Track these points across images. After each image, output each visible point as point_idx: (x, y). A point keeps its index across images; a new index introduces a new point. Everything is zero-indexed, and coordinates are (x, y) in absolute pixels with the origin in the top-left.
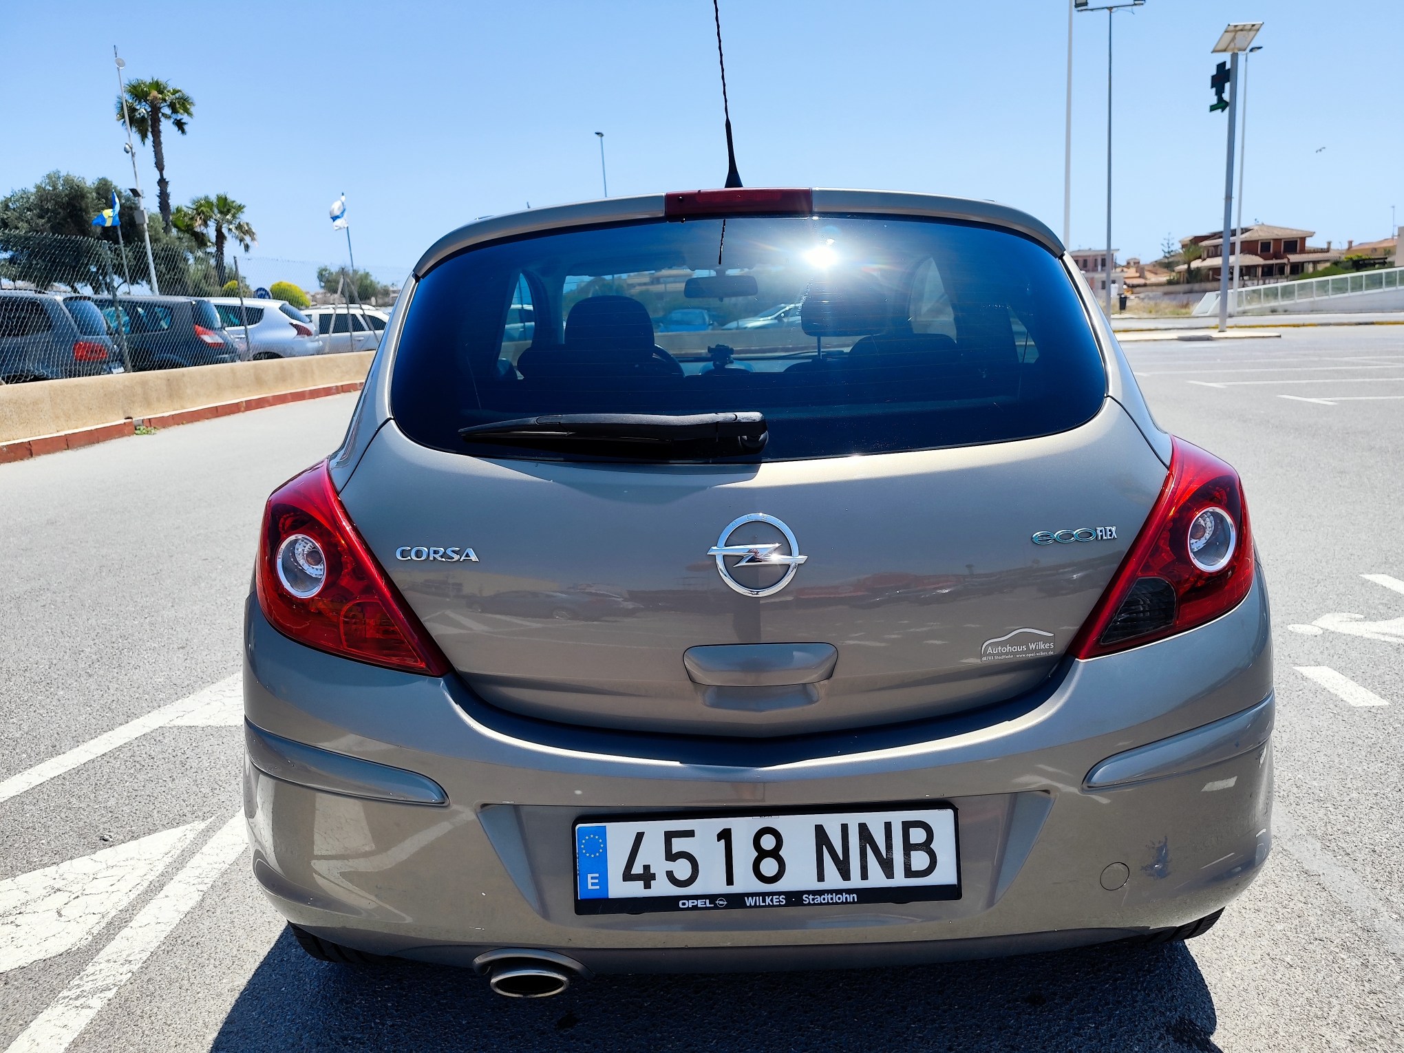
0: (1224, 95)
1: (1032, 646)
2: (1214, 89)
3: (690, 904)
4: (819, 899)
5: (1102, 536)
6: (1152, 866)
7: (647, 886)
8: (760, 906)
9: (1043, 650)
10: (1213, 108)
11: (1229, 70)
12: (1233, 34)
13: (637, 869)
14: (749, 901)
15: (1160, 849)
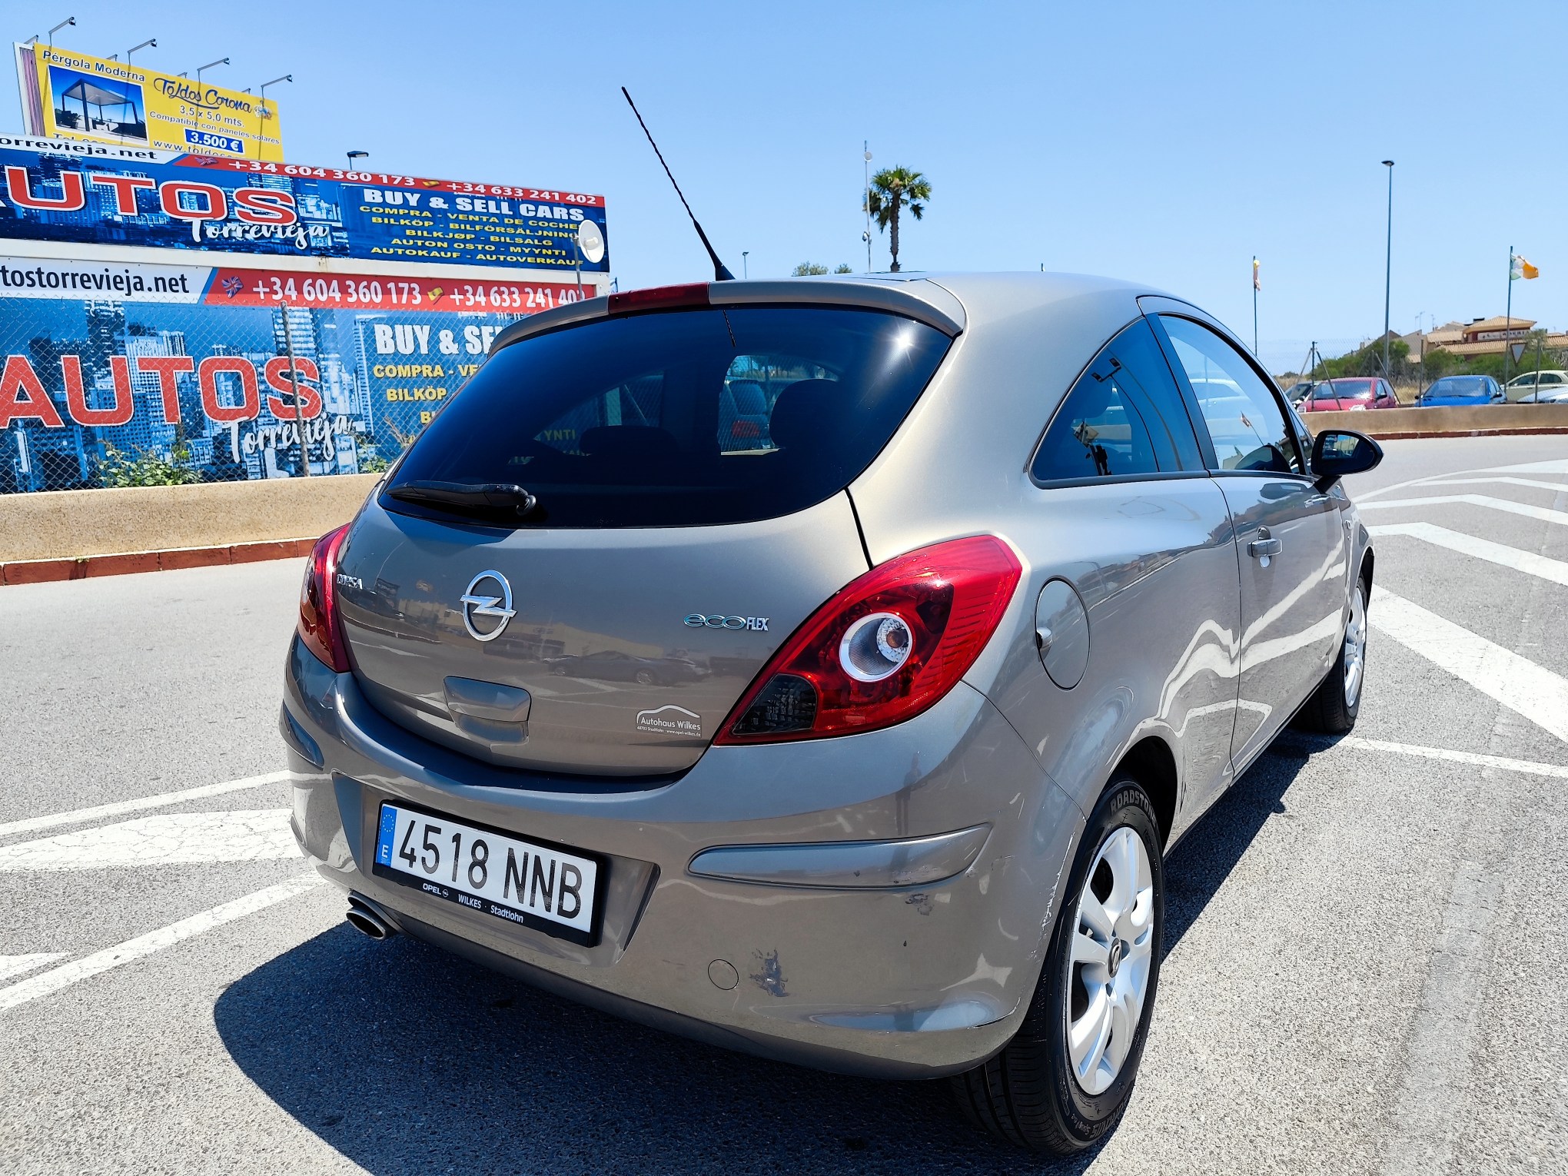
1: (680, 724)
3: (429, 887)
4: (500, 912)
5: (750, 626)
6: (763, 979)
7: (411, 865)
8: (466, 905)
9: (692, 731)
13: (408, 851)
14: (461, 898)
15: (769, 962)
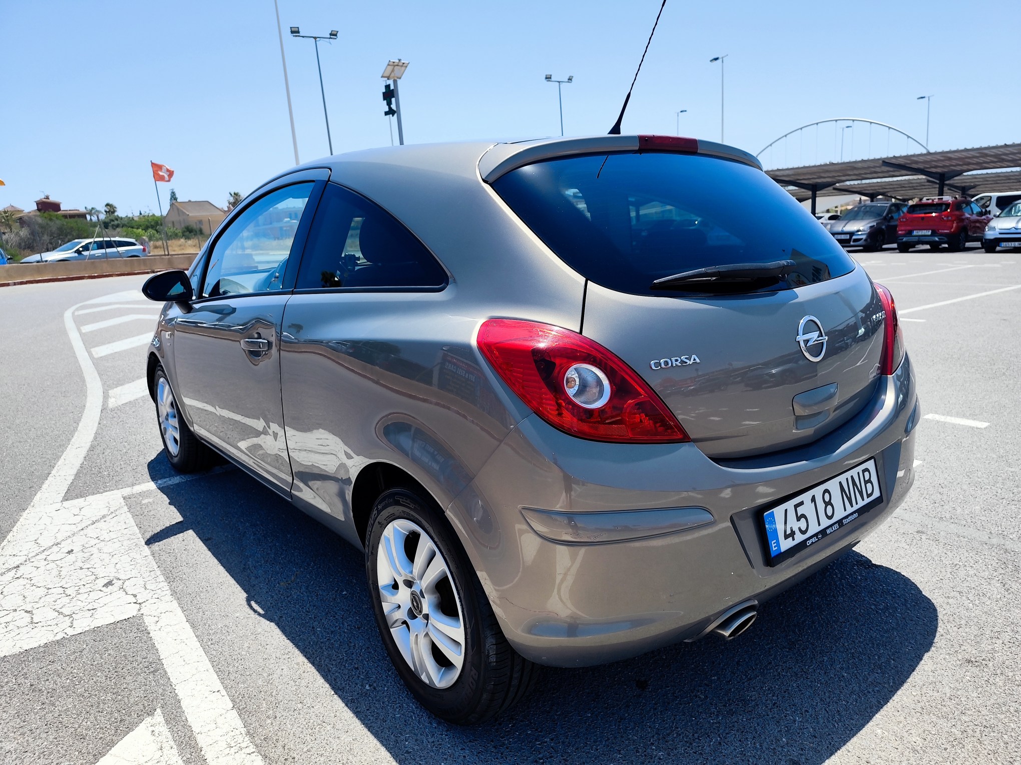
0: (392, 106)
2: (385, 101)
3: (810, 542)
4: (846, 521)
7: (794, 539)
8: (832, 533)
10: (386, 113)
11: (393, 90)
12: (393, 67)
13: (788, 531)
14: (828, 532)
